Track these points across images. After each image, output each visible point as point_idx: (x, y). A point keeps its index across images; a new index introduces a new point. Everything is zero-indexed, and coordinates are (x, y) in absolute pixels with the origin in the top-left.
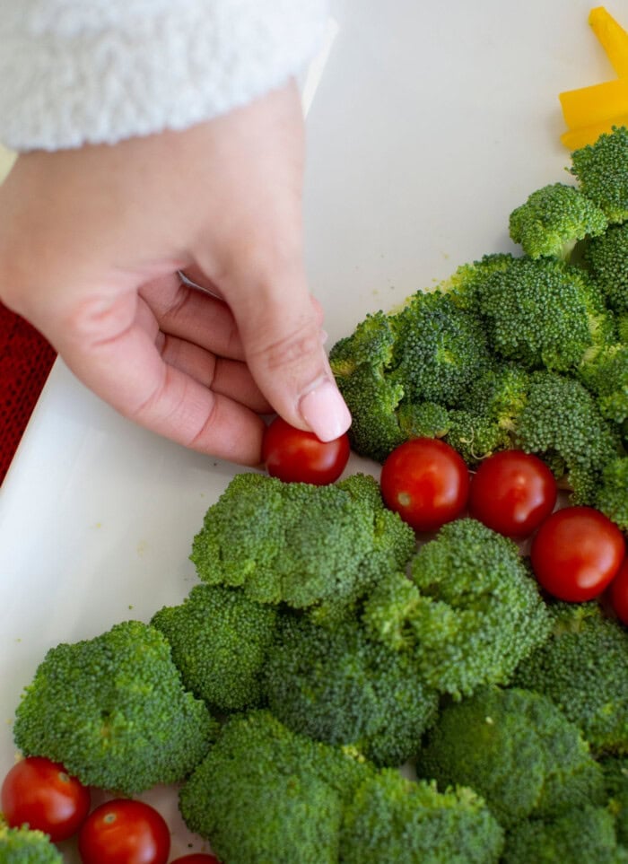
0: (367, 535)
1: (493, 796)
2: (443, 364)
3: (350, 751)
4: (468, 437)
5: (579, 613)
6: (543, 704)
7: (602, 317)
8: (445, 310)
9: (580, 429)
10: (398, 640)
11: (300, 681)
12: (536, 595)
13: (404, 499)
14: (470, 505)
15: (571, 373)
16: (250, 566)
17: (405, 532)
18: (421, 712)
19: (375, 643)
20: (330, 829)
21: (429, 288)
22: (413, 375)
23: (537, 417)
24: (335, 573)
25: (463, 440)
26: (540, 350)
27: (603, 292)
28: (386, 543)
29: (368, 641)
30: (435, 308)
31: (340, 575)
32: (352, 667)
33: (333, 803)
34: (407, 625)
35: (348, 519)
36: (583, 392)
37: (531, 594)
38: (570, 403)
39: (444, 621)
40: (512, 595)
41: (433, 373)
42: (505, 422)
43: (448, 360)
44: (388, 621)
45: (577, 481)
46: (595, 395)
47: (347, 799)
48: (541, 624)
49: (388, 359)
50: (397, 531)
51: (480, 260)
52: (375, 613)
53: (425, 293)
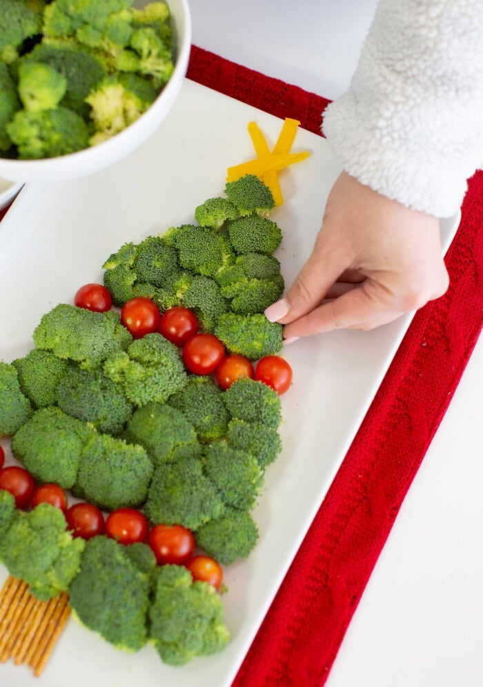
0: (109, 332)
1: (150, 450)
2: (155, 267)
3: (91, 425)
4: (162, 299)
5: (200, 379)
6: (177, 413)
7: (229, 255)
8: (160, 244)
9: (211, 300)
10: (117, 378)
11: (72, 391)
12: (182, 369)
13: (129, 321)
14: (160, 327)
15: (211, 278)
16: (57, 339)
17: (127, 335)
18: (123, 411)
19: (107, 378)
20: (76, 455)
21: (155, 235)
22: (141, 270)
23: (193, 293)
24: (93, 345)
25: (159, 300)
26: (198, 265)
27: (231, 245)
28: (118, 338)
29: (104, 377)
30: (156, 244)
31: (95, 347)
32: (95, 387)
33: (79, 445)
34: (122, 372)
35: (102, 324)
36: (214, 284)
37: (179, 366)
38: (207, 288)
39: (138, 371)
40: (170, 364)
41: (150, 270)
42: (179, 295)
43: (158, 266)
44: (113, 368)
45: (207, 323)
46: (220, 286)
47: (84, 444)
48: (181, 380)
49: (131, 262)
50: (123, 333)
51: (180, 227)
52: (108, 364)
53: (152, 237)
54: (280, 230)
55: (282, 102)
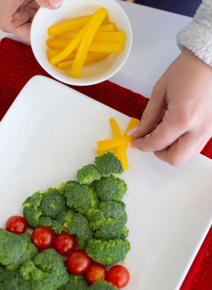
0: (24, 249)
2: (52, 208)
4: (56, 227)
5: (76, 277)
7: (96, 201)
8: (55, 194)
9: (84, 230)
10: (27, 278)
12: (65, 271)
13: (36, 241)
14: (53, 245)
15: (84, 215)
17: (35, 250)
19: (21, 277)
21: (53, 187)
22: (44, 210)
23: (73, 225)
24: (14, 257)
25: (54, 228)
26: (78, 208)
27: (97, 195)
28: (29, 252)
29: (20, 277)
30: (53, 193)
31: (15, 258)
32: (14, 283)
34: (30, 274)
35: (20, 244)
36: (86, 220)
37: (64, 271)
38: (82, 223)
39: (39, 274)
40: (58, 270)
41: (49, 210)
42: (66, 225)
43: (54, 207)
44: (25, 272)
45: (81, 243)
46: (89, 222)
48: (65, 279)
49: (38, 204)
50: (33, 249)
51: (68, 181)
52: (22, 270)
53: (51, 188)
54: (126, 185)
55: (130, 103)
